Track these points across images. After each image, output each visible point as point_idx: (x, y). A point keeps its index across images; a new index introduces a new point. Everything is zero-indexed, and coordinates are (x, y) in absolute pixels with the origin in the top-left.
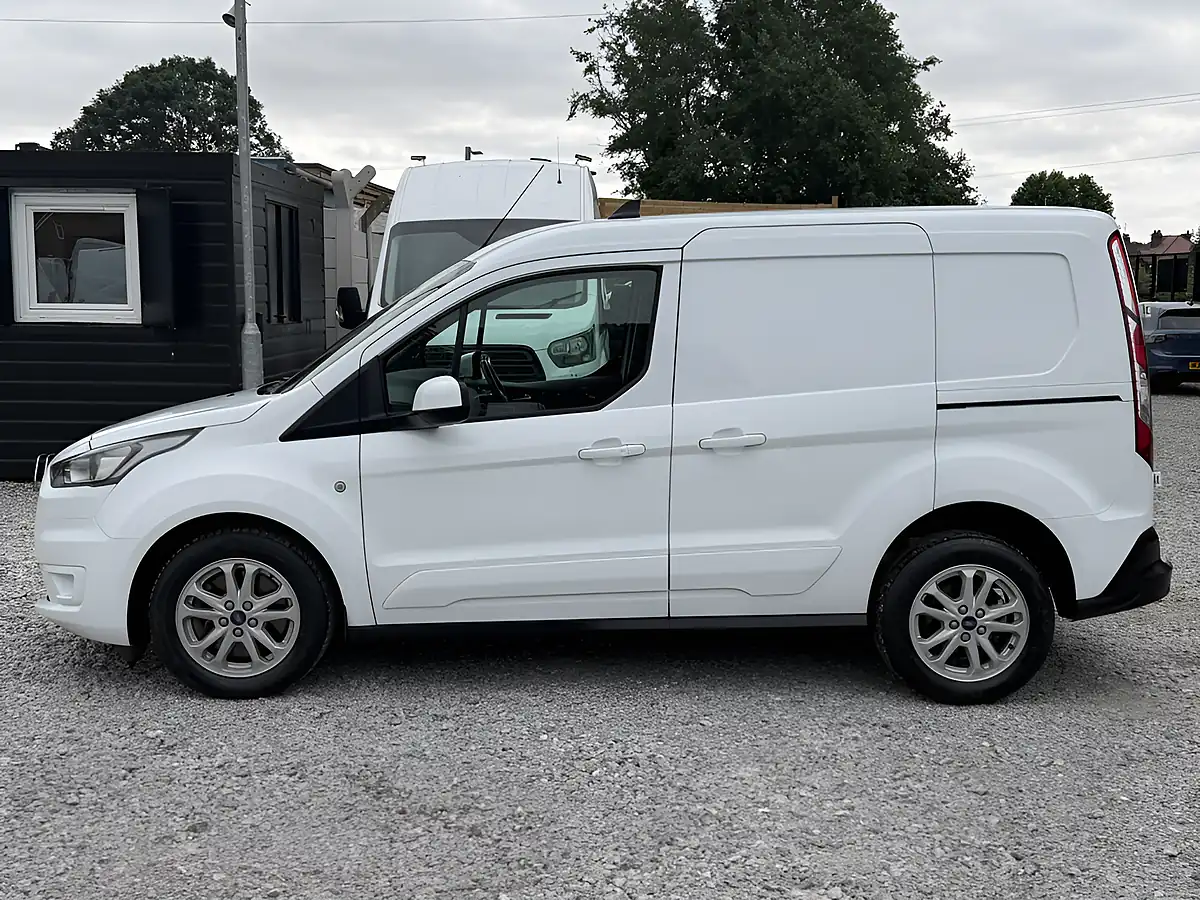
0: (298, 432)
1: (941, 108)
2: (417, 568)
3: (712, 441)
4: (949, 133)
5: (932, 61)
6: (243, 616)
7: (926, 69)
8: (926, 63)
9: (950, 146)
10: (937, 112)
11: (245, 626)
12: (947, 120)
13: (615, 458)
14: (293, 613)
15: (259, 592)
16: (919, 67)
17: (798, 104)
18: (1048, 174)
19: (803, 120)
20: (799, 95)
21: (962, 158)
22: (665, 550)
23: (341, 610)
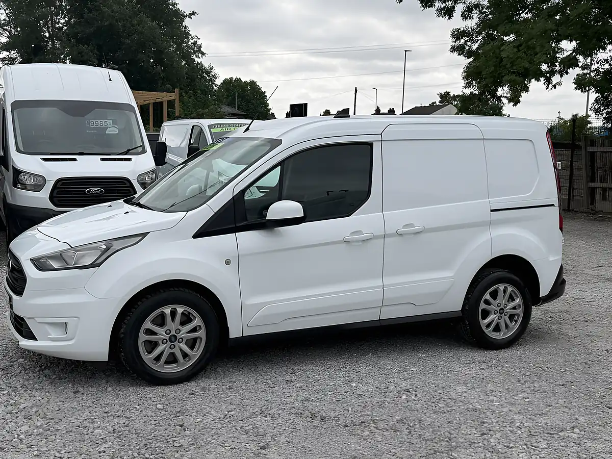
0: (202, 233)
1: (198, 40)
2: (265, 304)
3: (402, 230)
4: (203, 54)
5: (193, 13)
6: (175, 337)
7: (190, 17)
8: (190, 14)
9: (205, 62)
10: (196, 42)
11: (176, 343)
12: (201, 47)
13: (358, 241)
14: (202, 333)
15: (183, 323)
16: (186, 16)
17: (124, 31)
18: (234, 79)
19: (128, 41)
20: (124, 26)
21: (212, 68)
22: (381, 286)
23: (227, 329)
